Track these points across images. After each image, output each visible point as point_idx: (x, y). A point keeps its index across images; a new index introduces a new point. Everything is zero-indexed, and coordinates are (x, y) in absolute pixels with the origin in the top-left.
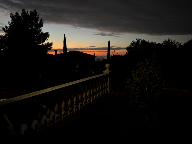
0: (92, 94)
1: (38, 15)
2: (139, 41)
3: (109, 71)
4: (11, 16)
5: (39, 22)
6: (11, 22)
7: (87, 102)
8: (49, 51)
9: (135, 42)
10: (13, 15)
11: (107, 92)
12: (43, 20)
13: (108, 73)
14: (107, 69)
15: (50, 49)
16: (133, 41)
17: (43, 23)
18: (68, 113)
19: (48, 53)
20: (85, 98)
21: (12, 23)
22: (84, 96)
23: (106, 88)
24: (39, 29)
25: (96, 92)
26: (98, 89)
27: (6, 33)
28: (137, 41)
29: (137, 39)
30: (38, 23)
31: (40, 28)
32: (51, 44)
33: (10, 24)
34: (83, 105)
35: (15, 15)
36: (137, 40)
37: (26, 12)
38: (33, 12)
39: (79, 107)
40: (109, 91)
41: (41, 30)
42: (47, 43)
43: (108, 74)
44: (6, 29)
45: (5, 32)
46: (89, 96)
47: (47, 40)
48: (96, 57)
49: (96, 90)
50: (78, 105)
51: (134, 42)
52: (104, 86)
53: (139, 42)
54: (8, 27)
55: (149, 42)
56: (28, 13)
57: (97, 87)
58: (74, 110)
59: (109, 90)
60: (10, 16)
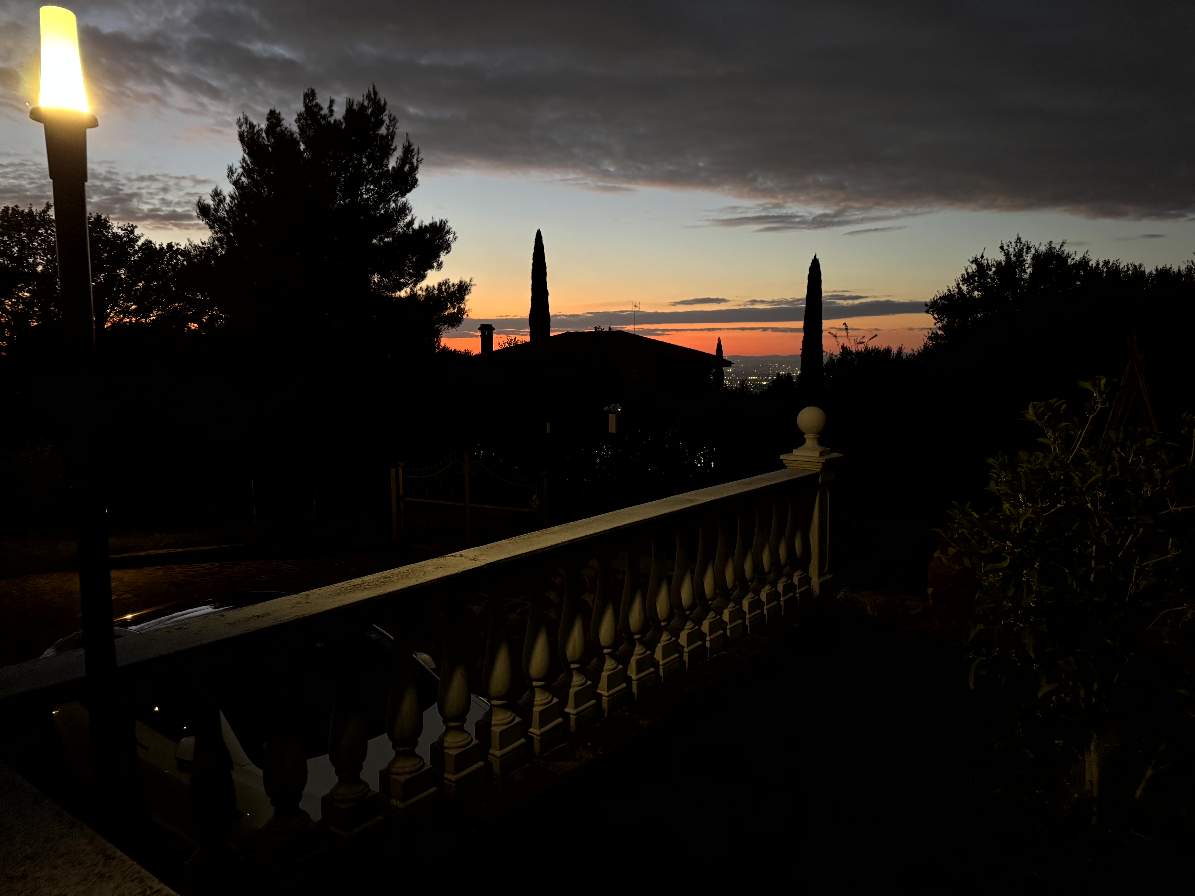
0: (713, 599)
1: (387, 122)
2: (1019, 254)
3: (822, 454)
4: (241, 136)
5: (392, 163)
6: (240, 170)
7: (679, 649)
8: (452, 331)
9: (989, 267)
10: (252, 126)
11: (810, 590)
12: (415, 147)
13: (817, 468)
14: (810, 441)
15: (456, 320)
16: (976, 261)
17: (417, 167)
18: (569, 709)
19: (442, 344)
20: (668, 619)
21: (247, 171)
22: (662, 605)
23: (803, 562)
24: (393, 205)
25: (734, 588)
26: (748, 567)
27: (216, 232)
28: (1001, 258)
29: (1002, 248)
30: (390, 167)
31: (396, 196)
32: (463, 289)
33: (236, 183)
34: (656, 665)
35: (264, 126)
36: (1007, 254)
37: (325, 106)
38: (362, 107)
39: (634, 677)
40: (821, 585)
41: (404, 210)
42: (440, 285)
43: (816, 475)
44: (216, 210)
45: (211, 227)
46: (692, 607)
47: (440, 265)
48: (729, 364)
49: (739, 573)
50: (626, 664)
51: (981, 267)
52: (791, 549)
53: (1022, 263)
54: (228, 199)
55: (1093, 263)
56: (331, 111)
57: (745, 557)
58: (603, 690)
59: (820, 575)
60: (236, 137)
